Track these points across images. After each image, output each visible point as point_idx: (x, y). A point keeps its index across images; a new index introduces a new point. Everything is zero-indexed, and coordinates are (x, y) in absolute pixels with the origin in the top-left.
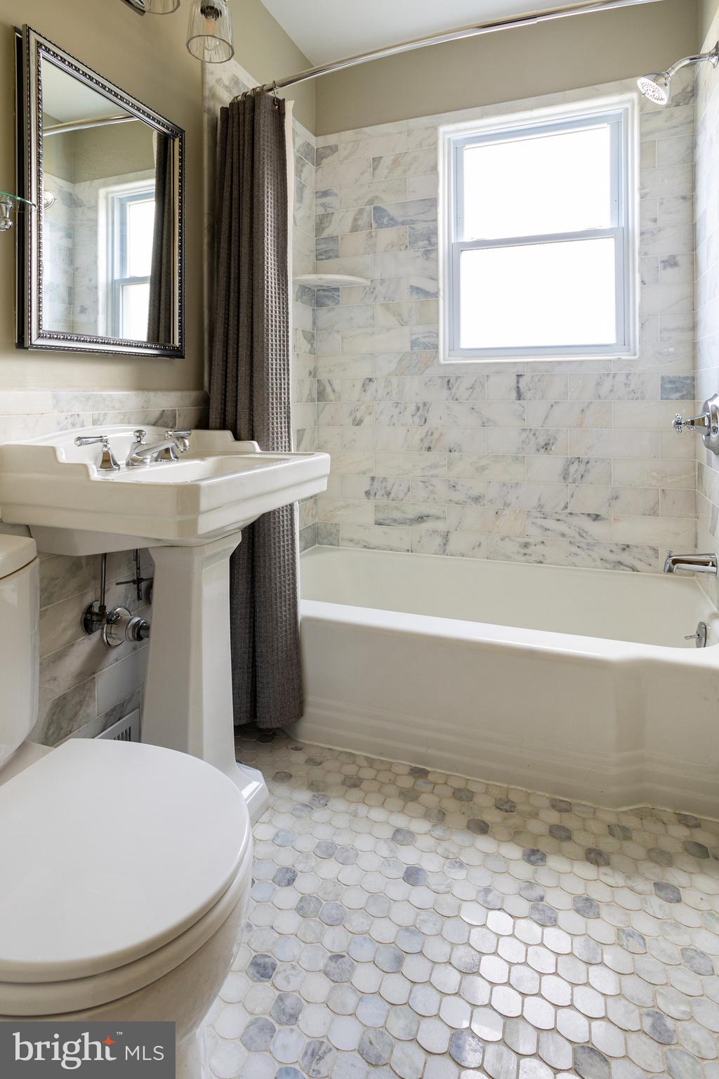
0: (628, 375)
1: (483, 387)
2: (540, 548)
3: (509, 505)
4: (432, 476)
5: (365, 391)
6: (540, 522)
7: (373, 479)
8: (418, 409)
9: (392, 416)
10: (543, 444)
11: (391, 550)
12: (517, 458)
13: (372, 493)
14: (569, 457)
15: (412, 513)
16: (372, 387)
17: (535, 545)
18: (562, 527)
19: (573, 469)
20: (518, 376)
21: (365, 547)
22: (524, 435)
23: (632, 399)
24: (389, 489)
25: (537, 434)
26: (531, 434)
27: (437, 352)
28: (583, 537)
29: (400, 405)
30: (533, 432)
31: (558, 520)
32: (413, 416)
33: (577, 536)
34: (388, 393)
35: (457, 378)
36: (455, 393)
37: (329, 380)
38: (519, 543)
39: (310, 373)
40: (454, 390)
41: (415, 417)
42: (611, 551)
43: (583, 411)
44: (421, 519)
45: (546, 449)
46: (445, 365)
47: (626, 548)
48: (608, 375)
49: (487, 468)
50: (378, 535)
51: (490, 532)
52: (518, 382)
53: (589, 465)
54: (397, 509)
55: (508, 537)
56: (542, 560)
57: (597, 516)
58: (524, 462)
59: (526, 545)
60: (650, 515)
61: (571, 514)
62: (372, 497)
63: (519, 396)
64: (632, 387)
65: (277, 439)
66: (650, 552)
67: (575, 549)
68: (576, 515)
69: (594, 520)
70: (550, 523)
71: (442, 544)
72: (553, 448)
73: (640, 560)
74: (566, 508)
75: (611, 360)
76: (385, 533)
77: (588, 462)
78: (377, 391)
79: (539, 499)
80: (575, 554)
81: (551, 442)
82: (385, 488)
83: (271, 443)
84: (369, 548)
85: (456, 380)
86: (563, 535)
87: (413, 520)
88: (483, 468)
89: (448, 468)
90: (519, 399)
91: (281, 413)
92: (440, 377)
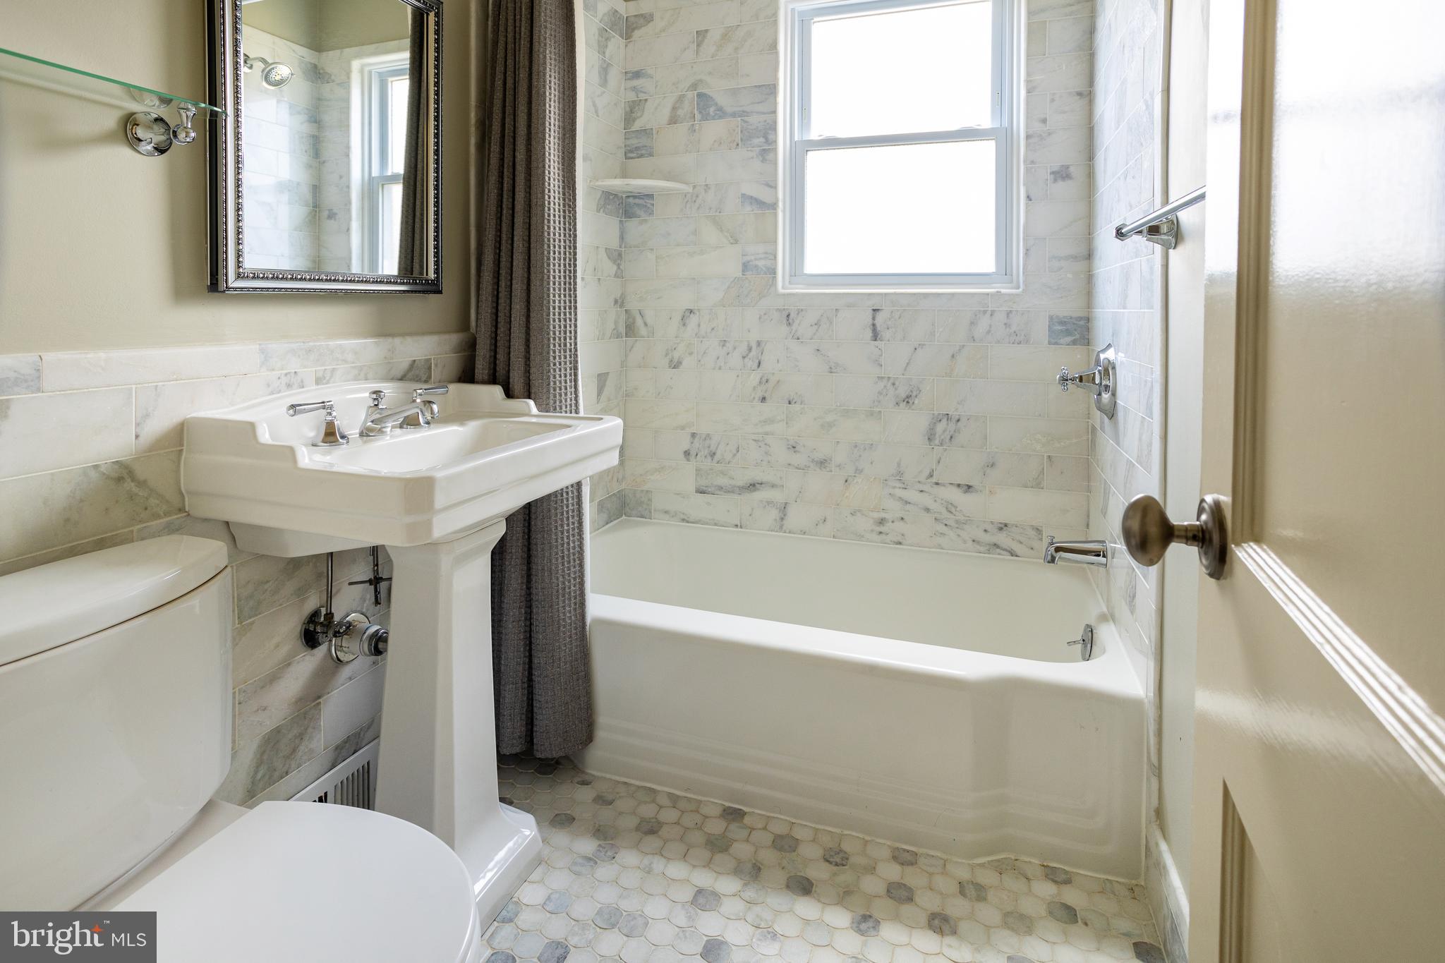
0: (1009, 313)
1: (831, 323)
2: (899, 526)
3: (862, 472)
4: (767, 434)
5: (684, 325)
6: (899, 492)
7: (693, 435)
8: (750, 349)
9: (718, 358)
10: (903, 395)
11: (716, 525)
12: (872, 414)
13: (693, 453)
14: (936, 413)
15: (742, 478)
16: (693, 320)
17: (893, 522)
18: (926, 500)
19: (940, 428)
20: (874, 310)
21: (683, 520)
22: (881, 384)
23: (1013, 343)
24: (713, 448)
25: (897, 383)
26: (890, 384)
27: (775, 278)
28: (951, 512)
29: (727, 344)
30: (891, 381)
31: (922, 491)
32: (744, 357)
33: (944, 511)
34: (713, 329)
35: (799, 311)
36: (796, 331)
37: (640, 311)
38: (873, 518)
39: (616, 302)
40: (794, 327)
41: (746, 360)
42: (985, 531)
43: (953, 356)
44: (753, 486)
45: (908, 402)
46: (784, 295)
47: (1003, 527)
48: (985, 312)
49: (834, 425)
50: (698, 506)
51: (838, 505)
52: (874, 318)
53: (959, 423)
54: (723, 473)
55: (859, 511)
56: (901, 541)
57: (969, 487)
58: (881, 418)
59: (882, 522)
60: (1032, 487)
61: (937, 484)
62: (692, 458)
63: (875, 337)
64: (1014, 328)
65: (561, 395)
66: (1033, 533)
67: (941, 528)
68: (944, 485)
69: (966, 492)
70: (911, 495)
71: (778, 519)
72: (916, 402)
73: (1021, 543)
74: (931, 476)
75: (988, 294)
76: (709, 504)
77: (958, 420)
78: (699, 325)
79: (899, 465)
80: (941, 534)
81: (914, 394)
82: (709, 447)
83: (552, 402)
84: (688, 522)
85: (798, 314)
86: (927, 510)
87: (743, 487)
88: (831, 425)
89: (787, 423)
90: (876, 340)
91: (565, 363)
92: (778, 310)
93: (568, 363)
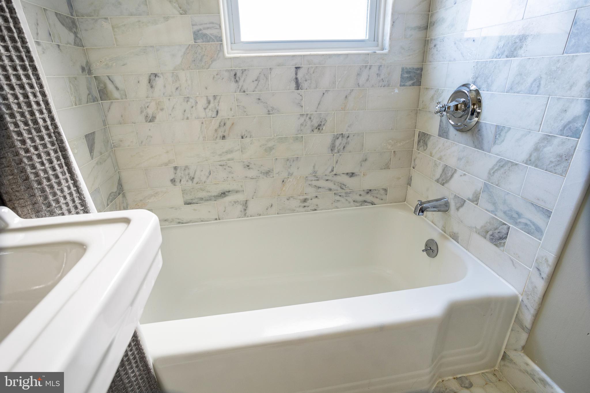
0: (380, 66)
1: (267, 79)
2: (315, 201)
3: (292, 174)
4: (229, 160)
5: (152, 87)
6: (315, 183)
7: (176, 168)
8: (209, 102)
9: (185, 111)
10: (316, 125)
11: (202, 221)
12: (297, 139)
13: (177, 180)
14: (336, 134)
15: (215, 190)
16: (159, 83)
17: (311, 199)
18: (330, 185)
19: (338, 142)
20: (296, 68)
21: (179, 223)
22: (302, 120)
23: (381, 87)
24: (192, 175)
25: (312, 118)
26: (308, 118)
27: (221, 45)
28: (343, 189)
29: (191, 100)
30: (309, 116)
31: (327, 180)
32: (205, 109)
33: (339, 189)
34: (177, 89)
35: (243, 71)
36: (242, 86)
37: (108, 77)
38: (300, 200)
39: (83, 69)
40: (241, 83)
41: (207, 110)
42: (360, 195)
43: (346, 97)
44: (224, 194)
45: (319, 129)
46: (231, 58)
47: (369, 191)
48: (366, 66)
49: (274, 148)
50: (188, 212)
51: (279, 196)
52: (296, 74)
53: (349, 139)
54: (203, 190)
55: (292, 197)
56: (316, 208)
57: (353, 174)
58: (302, 141)
59: (305, 200)
60: (385, 169)
61: (336, 175)
62: (178, 183)
63: (298, 86)
64: (382, 76)
66: (382, 192)
67: (338, 198)
68: (339, 175)
69: (351, 177)
70: (321, 183)
71: (243, 210)
72: (324, 128)
73: (377, 198)
74: (332, 171)
75: (368, 54)
76: (195, 210)
77: (348, 137)
78: (165, 86)
79: (314, 167)
80: (338, 201)
81: (323, 123)
82: (189, 174)
84: (183, 223)
85: (242, 73)
86: (330, 190)
87: (217, 196)
88: (271, 149)
89: (242, 151)
90: (298, 89)
92: (227, 70)
93: (49, 145)
